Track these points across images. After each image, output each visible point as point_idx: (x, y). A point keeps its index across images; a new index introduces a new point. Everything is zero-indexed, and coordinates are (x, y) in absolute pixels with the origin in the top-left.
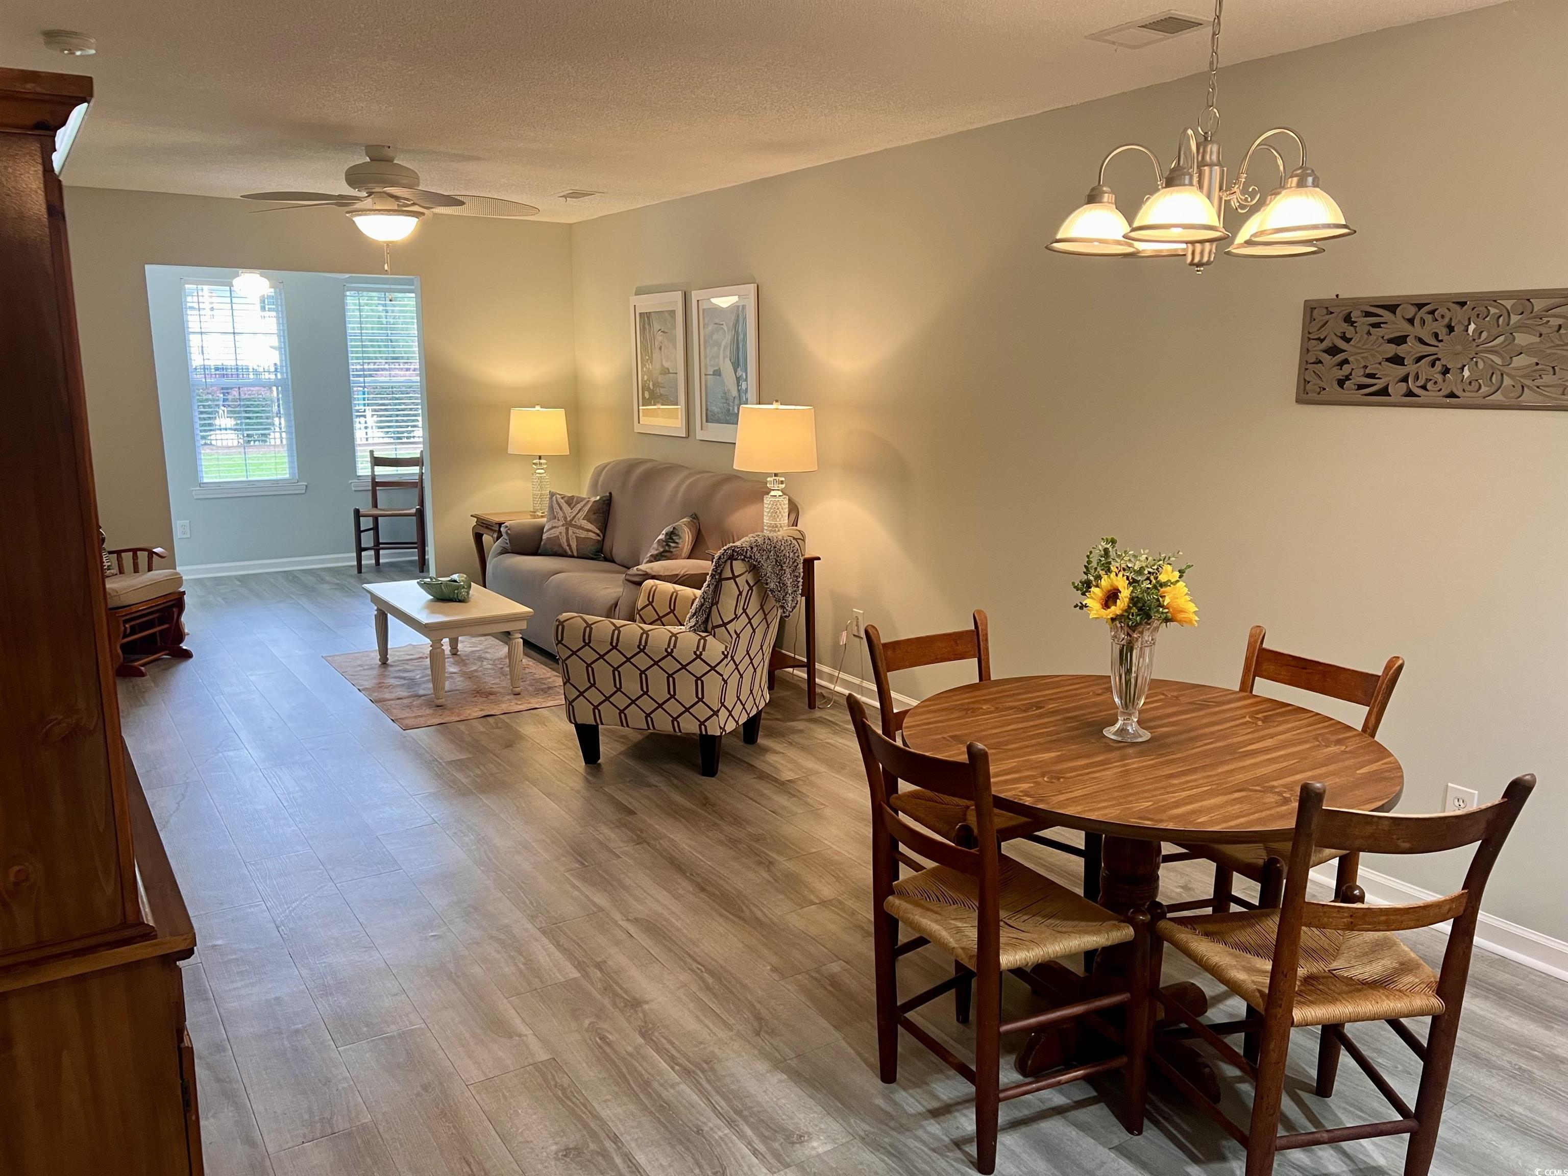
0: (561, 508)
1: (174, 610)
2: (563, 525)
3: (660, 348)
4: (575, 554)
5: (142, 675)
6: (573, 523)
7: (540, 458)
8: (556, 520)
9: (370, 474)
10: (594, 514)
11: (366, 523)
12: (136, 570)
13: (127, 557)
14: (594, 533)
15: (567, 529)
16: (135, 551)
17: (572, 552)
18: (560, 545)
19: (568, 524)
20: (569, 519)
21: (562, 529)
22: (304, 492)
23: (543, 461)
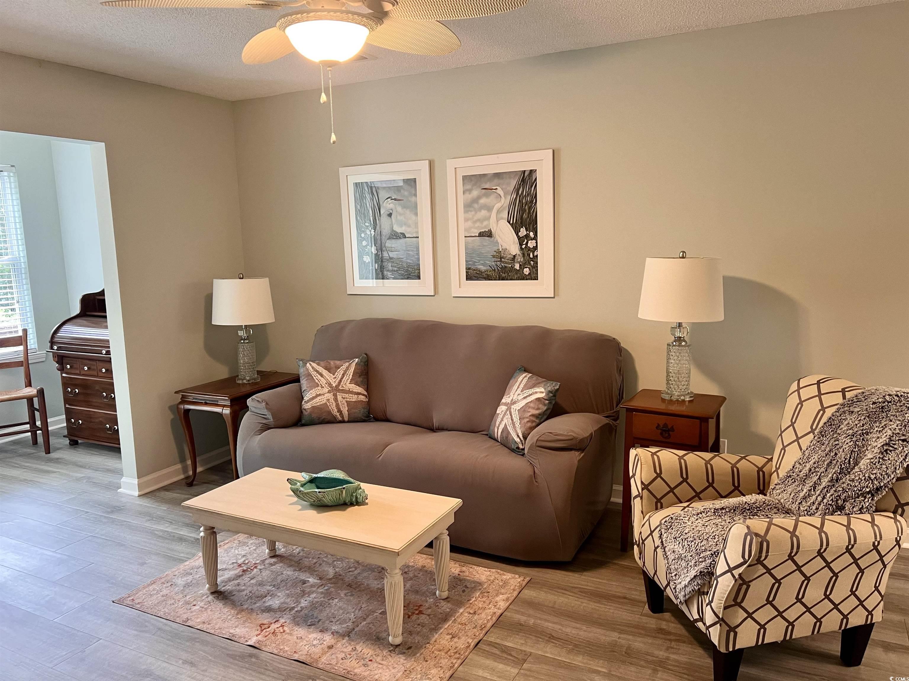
0: (321, 375)
2: (329, 392)
3: (390, 215)
4: (346, 419)
6: (340, 388)
7: (245, 327)
8: (319, 388)
14: (363, 395)
15: (335, 396)
17: (342, 417)
18: (330, 413)
19: (335, 390)
20: (334, 385)
21: (330, 396)
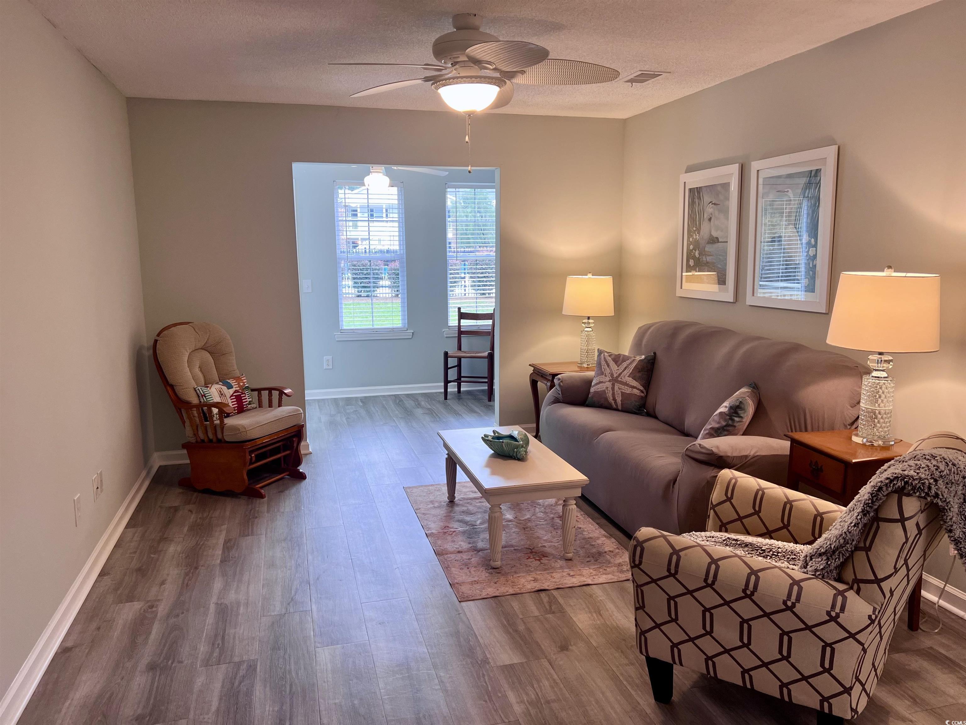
0: (608, 366)
1: (294, 439)
2: (609, 381)
3: (710, 220)
4: (620, 408)
5: (262, 496)
6: (619, 379)
7: (589, 318)
8: (603, 376)
9: (457, 325)
10: (639, 372)
11: (452, 362)
12: (270, 406)
13: (265, 394)
14: (638, 389)
15: (613, 385)
16: (270, 390)
17: (617, 405)
18: (606, 399)
19: (614, 380)
20: (615, 376)
21: (609, 385)
22: (411, 337)
23: (591, 321)
